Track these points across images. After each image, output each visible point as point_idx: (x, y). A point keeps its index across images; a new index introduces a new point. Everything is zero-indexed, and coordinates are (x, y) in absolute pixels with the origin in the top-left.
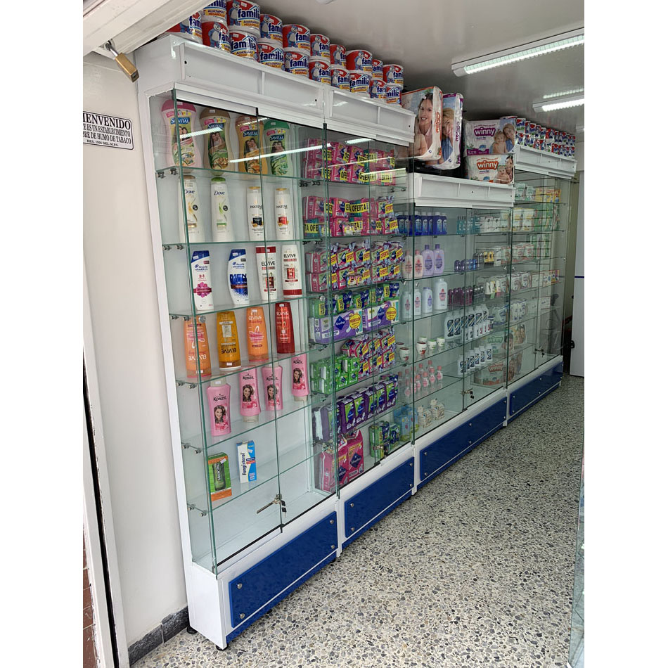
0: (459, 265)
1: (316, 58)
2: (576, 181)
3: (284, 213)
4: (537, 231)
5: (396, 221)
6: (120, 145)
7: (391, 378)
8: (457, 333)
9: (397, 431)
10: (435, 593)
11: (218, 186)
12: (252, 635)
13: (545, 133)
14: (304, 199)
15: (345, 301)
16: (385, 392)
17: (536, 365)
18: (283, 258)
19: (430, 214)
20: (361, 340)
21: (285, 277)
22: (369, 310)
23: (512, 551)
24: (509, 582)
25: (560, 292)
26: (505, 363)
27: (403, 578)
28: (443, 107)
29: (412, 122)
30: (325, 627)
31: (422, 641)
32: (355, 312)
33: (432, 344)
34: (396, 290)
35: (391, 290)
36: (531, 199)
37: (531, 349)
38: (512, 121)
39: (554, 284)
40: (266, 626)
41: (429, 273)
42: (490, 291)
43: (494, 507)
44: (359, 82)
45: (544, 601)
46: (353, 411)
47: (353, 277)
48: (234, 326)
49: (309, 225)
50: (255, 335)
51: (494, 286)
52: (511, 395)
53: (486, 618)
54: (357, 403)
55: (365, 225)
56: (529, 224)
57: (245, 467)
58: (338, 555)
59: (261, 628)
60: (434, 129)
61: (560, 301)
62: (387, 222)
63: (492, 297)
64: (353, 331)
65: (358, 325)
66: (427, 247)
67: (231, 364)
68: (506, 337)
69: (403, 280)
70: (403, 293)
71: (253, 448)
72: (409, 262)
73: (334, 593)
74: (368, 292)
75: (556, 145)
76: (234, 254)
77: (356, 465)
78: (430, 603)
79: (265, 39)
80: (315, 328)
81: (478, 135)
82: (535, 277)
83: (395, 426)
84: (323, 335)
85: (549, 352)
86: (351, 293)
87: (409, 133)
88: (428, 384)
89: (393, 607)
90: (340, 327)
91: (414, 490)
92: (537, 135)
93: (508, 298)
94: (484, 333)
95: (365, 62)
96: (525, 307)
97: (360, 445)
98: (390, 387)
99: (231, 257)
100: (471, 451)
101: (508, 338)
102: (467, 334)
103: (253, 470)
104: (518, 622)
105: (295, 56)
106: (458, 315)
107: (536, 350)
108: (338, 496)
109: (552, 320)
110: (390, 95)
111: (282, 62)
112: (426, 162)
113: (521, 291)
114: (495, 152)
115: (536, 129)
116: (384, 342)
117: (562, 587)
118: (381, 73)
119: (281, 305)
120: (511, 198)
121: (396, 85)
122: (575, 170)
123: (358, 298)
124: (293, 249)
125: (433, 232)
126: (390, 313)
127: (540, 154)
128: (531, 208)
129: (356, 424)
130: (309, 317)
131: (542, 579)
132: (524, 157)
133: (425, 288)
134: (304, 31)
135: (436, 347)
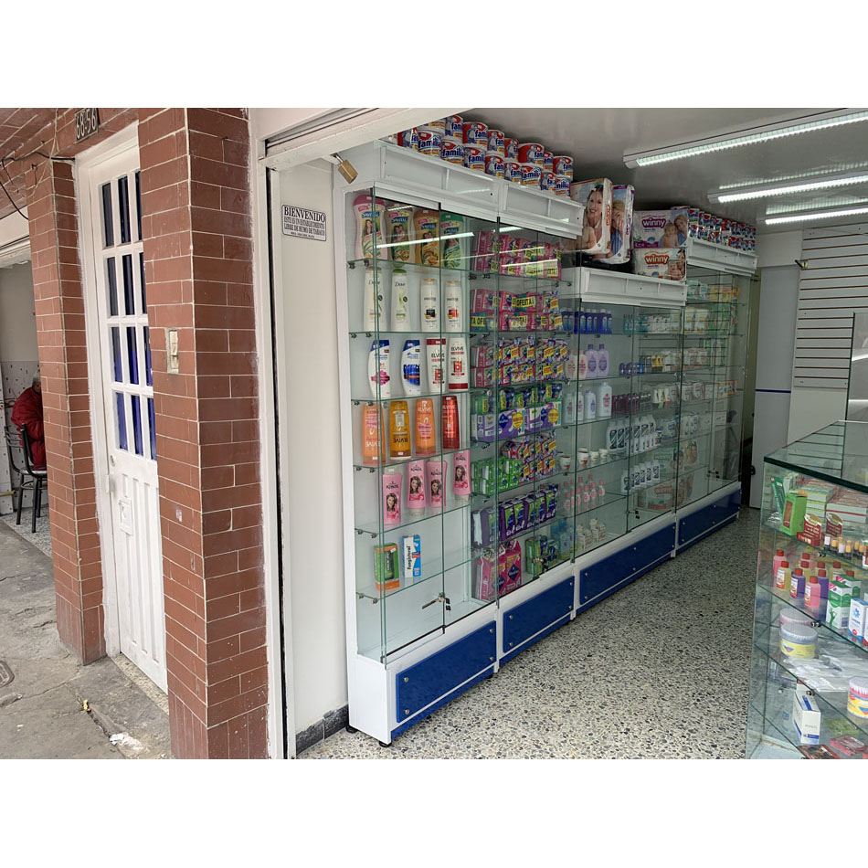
0: (625, 370)
1: (492, 153)
2: (756, 278)
3: (454, 305)
4: (711, 334)
5: (561, 317)
6: (316, 236)
7: (551, 488)
8: (621, 446)
9: (556, 547)
10: (602, 708)
11: (399, 278)
12: (414, 736)
13: (721, 225)
14: (472, 292)
15: (507, 399)
16: (545, 501)
17: (709, 491)
18: (450, 351)
19: (594, 311)
20: (522, 441)
21: (451, 371)
22: (532, 410)
23: (684, 674)
24: (681, 701)
25: (739, 409)
26: (674, 484)
27: (567, 694)
28: (613, 198)
29: (581, 214)
30: (489, 732)
31: (591, 747)
32: (518, 410)
33: (594, 454)
34: (559, 391)
35: (554, 390)
36: (705, 298)
37: (703, 472)
38: (684, 212)
39: (730, 397)
40: (427, 729)
41: (593, 375)
42: (658, 400)
43: (663, 635)
44: (531, 175)
45: (719, 718)
46: (512, 517)
47: (517, 373)
48: (406, 415)
49: (476, 318)
50: (423, 427)
51: (662, 395)
52: (681, 521)
53: (657, 731)
54: (517, 510)
55: (530, 320)
56: (702, 326)
57: (410, 561)
58: (496, 671)
59: (421, 730)
60: (604, 222)
61: (738, 418)
62: (551, 318)
63: (661, 406)
64: (516, 431)
65: (521, 423)
66: (590, 347)
67: (402, 454)
68: (675, 455)
69: (566, 380)
70: (565, 395)
71: (418, 542)
72: (572, 362)
73: (494, 705)
74: (530, 390)
75: (733, 239)
76: (409, 345)
77: (514, 578)
78: (597, 716)
79: (448, 137)
80: (478, 425)
81: (646, 227)
82: (708, 388)
83: (553, 542)
84: (486, 432)
85: (725, 478)
86: (513, 391)
87: (577, 225)
88: (589, 499)
89: (558, 718)
90: (503, 426)
91: (573, 615)
92: (712, 227)
93: (677, 409)
94: (651, 446)
95: (538, 155)
96: (697, 422)
97: (518, 556)
98: (550, 496)
99: (406, 348)
100: (634, 581)
101: (677, 455)
102: (633, 446)
103: (418, 564)
104: (692, 735)
105: (474, 152)
106: (621, 425)
107: (709, 472)
108: (498, 605)
109: (728, 441)
110: (559, 186)
111: (461, 158)
112: (593, 256)
113: (693, 402)
114: (666, 245)
115: (711, 221)
116: (544, 446)
117: (738, 707)
118: (551, 164)
119: (447, 399)
120: (682, 296)
121: (566, 177)
122: (755, 266)
123: (520, 397)
124: (460, 342)
125: (599, 330)
126: (552, 415)
127: (715, 248)
128: (704, 308)
129: (516, 532)
130: (472, 413)
131: (717, 700)
132: (697, 251)
133: (587, 392)
134: (484, 127)
135: (598, 458)
